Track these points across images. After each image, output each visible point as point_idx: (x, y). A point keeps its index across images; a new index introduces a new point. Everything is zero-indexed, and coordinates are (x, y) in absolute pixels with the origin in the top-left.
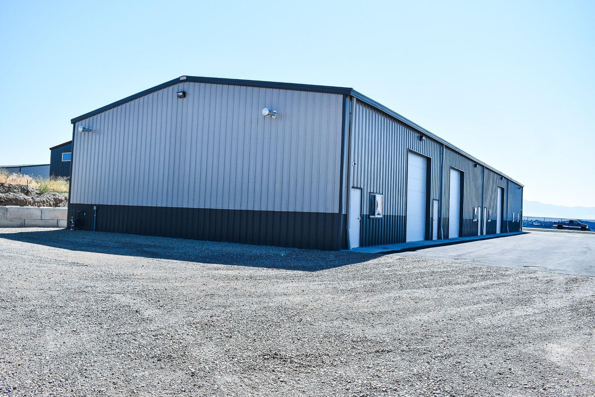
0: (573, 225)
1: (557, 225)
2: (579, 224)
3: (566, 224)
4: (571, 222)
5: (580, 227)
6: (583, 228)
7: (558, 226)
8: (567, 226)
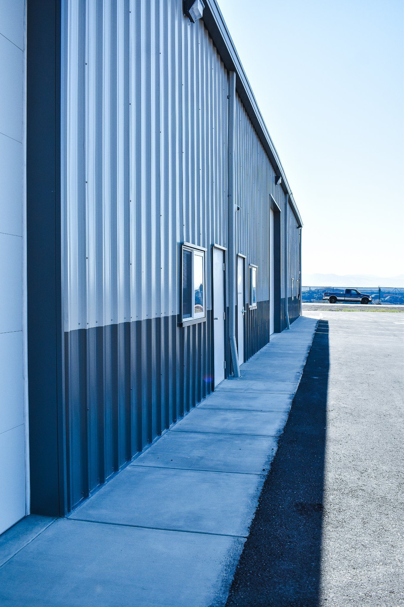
0: (351, 295)
1: (328, 298)
2: (358, 295)
3: (341, 295)
4: (348, 292)
5: (361, 299)
6: (365, 300)
7: (330, 298)
8: (343, 298)
